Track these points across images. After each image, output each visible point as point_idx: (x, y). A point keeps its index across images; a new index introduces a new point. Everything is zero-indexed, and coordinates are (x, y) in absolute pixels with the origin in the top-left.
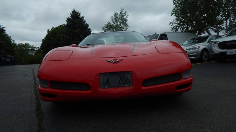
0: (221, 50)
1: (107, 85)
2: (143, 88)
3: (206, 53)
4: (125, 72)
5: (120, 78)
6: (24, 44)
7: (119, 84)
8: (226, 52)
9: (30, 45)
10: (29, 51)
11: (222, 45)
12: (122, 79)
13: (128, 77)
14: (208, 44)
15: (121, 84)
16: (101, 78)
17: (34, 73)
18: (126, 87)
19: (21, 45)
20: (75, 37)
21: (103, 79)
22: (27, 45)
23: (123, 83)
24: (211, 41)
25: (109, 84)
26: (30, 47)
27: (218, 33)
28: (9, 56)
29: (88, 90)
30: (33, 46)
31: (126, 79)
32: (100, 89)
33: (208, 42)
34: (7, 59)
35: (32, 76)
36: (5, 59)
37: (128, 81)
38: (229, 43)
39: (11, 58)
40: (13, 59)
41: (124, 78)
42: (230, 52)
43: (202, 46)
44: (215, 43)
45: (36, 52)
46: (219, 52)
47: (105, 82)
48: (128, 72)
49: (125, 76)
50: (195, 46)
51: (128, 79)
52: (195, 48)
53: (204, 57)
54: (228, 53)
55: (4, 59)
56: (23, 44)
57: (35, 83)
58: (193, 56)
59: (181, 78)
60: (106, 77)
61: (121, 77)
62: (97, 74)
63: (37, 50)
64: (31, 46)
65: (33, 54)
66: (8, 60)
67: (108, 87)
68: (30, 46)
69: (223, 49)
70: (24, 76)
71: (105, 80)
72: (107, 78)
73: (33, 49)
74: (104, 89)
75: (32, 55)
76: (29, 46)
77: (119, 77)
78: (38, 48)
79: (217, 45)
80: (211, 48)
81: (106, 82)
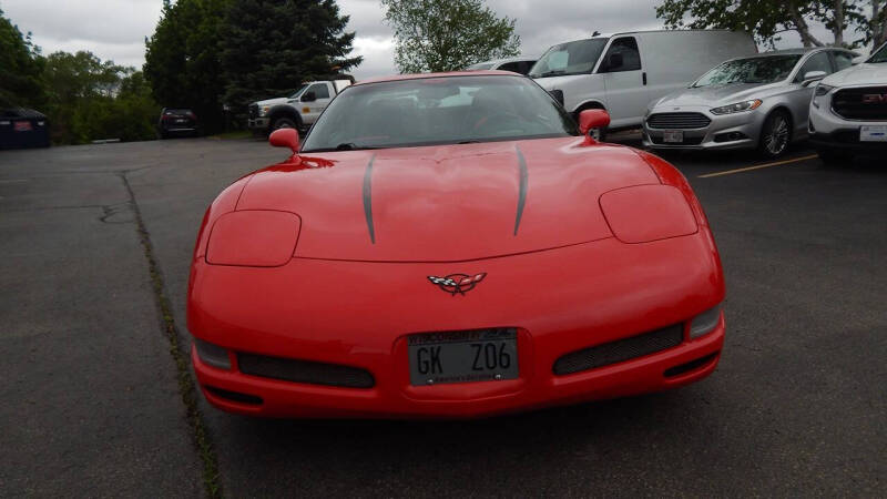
0: (839, 122)
1: (433, 372)
2: (557, 381)
3: (783, 123)
4: (494, 330)
5: (476, 349)
6: (74, 55)
7: (474, 368)
8: (857, 132)
9: (99, 60)
10: (98, 83)
11: (849, 102)
12: (483, 350)
13: (504, 344)
14: (795, 87)
15: (481, 369)
16: (413, 350)
17: (133, 201)
18: (498, 379)
19: (61, 60)
20: (275, 32)
21: (419, 351)
22: (84, 58)
23: (488, 367)
24: (808, 75)
25: (441, 371)
26: (96, 65)
27: (838, 34)
28: (23, 111)
29: (369, 387)
30: (108, 63)
31: (497, 354)
32: (410, 388)
33: (795, 81)
34: (18, 124)
35: (131, 215)
36: (12, 125)
37: (504, 359)
38: (872, 97)
39: (33, 121)
40: (41, 124)
41: (490, 349)
42: (872, 130)
43: (770, 95)
44: (822, 91)
45: (124, 88)
46: (834, 128)
47: (426, 363)
48: (504, 331)
49: (493, 342)
50: (746, 96)
51: (504, 351)
52: (744, 108)
53: (773, 141)
54: (864, 136)
55: (8, 123)
56: (70, 56)
57: (152, 262)
58: (733, 136)
59: (684, 338)
60: (428, 347)
61: (480, 346)
62: (400, 337)
63: (127, 80)
64: (102, 63)
65: (115, 96)
66: (22, 126)
67: (436, 380)
68: (98, 64)
69: (847, 116)
70: (102, 219)
71: (426, 357)
72: (432, 349)
73: (109, 75)
74: (423, 388)
75: (110, 99)
76: (93, 62)
77: (474, 345)
78: (132, 69)
79: (827, 98)
80: (805, 111)
81: (430, 365)
